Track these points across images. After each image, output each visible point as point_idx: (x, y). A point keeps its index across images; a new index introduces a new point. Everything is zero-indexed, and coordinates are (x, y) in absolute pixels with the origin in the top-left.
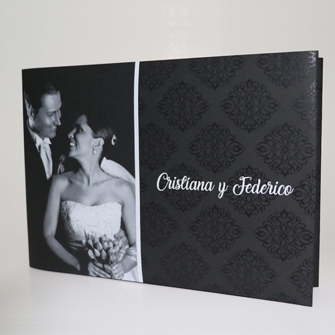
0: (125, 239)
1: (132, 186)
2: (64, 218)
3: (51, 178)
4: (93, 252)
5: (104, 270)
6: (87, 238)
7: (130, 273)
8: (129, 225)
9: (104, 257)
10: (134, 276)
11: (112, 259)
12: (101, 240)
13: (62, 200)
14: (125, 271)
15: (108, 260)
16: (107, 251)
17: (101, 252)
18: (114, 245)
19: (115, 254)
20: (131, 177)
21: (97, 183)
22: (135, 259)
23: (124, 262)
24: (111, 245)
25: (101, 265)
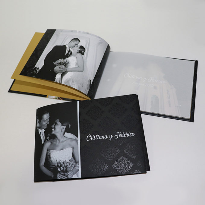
0: (74, 161)
1: (77, 141)
2: (48, 157)
3: (44, 143)
4: (60, 169)
5: (64, 175)
6: (58, 163)
7: (75, 175)
8: (76, 155)
9: (65, 170)
10: (77, 176)
11: (68, 170)
12: (63, 163)
13: (48, 150)
14: (74, 174)
15: (66, 171)
16: (66, 167)
17: (63, 168)
18: (69, 164)
19: (70, 167)
20: (76, 138)
21: (62, 142)
22: (78, 168)
23: (73, 170)
24: (68, 164)
25: (63, 173)
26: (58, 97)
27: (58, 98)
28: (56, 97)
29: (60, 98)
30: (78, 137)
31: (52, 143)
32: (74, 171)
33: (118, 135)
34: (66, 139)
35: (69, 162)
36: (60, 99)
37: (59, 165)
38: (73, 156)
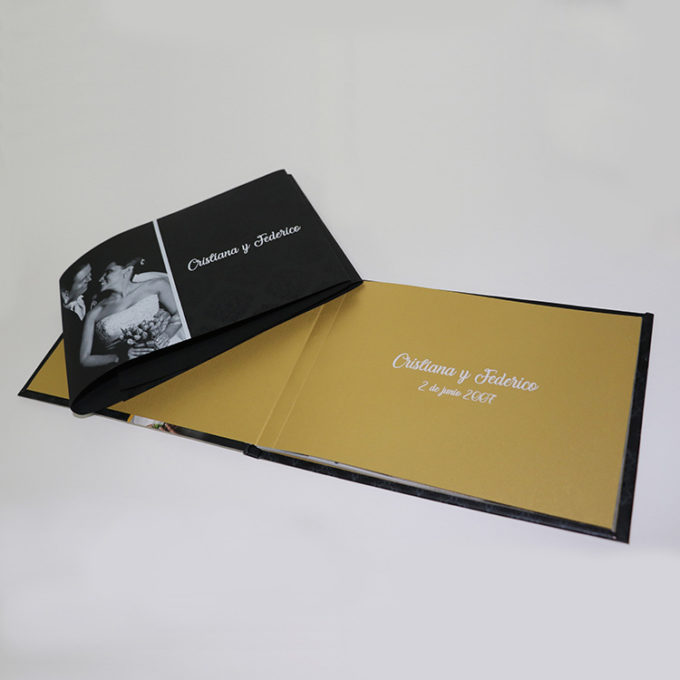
2: (99, 334)
3: (85, 318)
4: (133, 339)
5: (146, 347)
6: (125, 332)
7: (176, 336)
8: (168, 304)
9: (145, 337)
10: (180, 337)
11: (154, 334)
12: (140, 326)
13: (96, 323)
14: (170, 337)
15: (150, 337)
16: (148, 331)
17: (141, 335)
18: (155, 323)
19: (157, 329)
20: (163, 274)
21: (130, 293)
22: (178, 323)
23: (168, 330)
24: (152, 324)
25: (142, 345)
26: (162, 424)
27: (163, 427)
28: (157, 423)
29: (170, 425)
30: (166, 272)
31: (104, 306)
32: (170, 329)
33: (262, 239)
34: (137, 285)
35: (153, 319)
36: (166, 430)
37: (130, 333)
38: (162, 305)
